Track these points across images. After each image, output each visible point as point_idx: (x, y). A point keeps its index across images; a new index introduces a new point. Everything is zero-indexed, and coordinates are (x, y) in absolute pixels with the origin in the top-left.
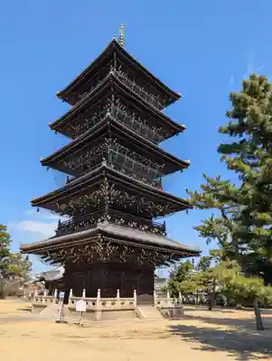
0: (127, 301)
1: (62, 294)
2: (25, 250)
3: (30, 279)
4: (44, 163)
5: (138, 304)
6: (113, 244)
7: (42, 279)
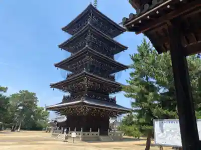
0: (95, 133)
1: (66, 130)
2: (48, 109)
3: (49, 121)
4: (56, 65)
5: (100, 134)
6: (88, 108)
7: (56, 121)
